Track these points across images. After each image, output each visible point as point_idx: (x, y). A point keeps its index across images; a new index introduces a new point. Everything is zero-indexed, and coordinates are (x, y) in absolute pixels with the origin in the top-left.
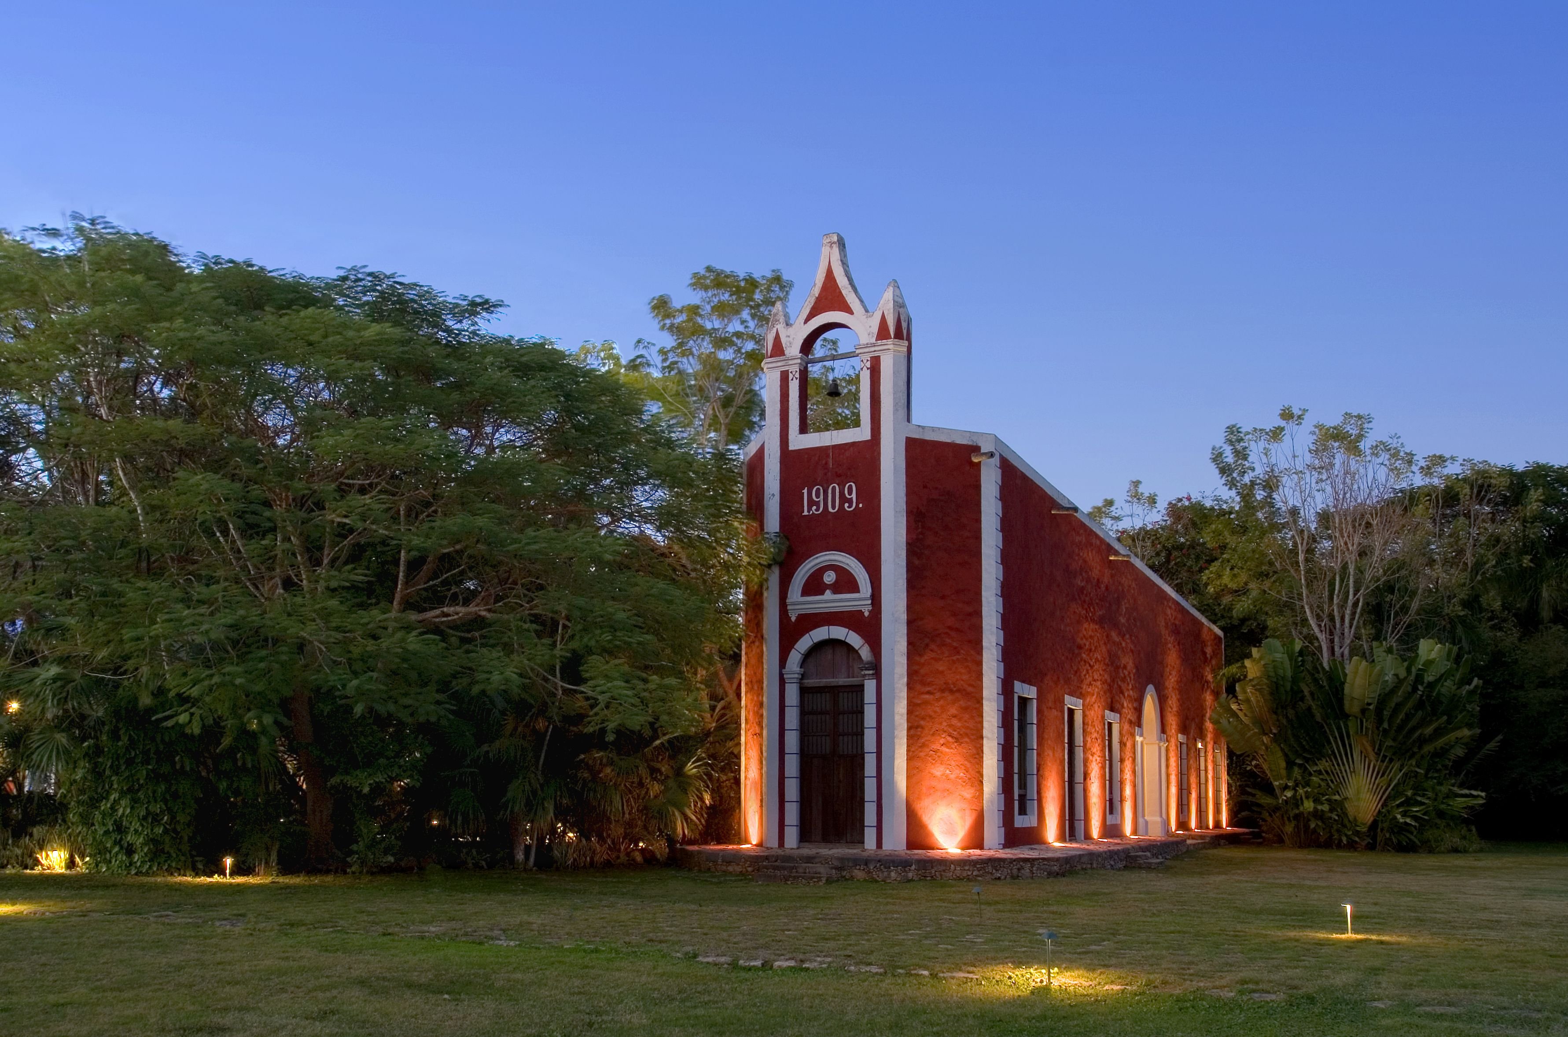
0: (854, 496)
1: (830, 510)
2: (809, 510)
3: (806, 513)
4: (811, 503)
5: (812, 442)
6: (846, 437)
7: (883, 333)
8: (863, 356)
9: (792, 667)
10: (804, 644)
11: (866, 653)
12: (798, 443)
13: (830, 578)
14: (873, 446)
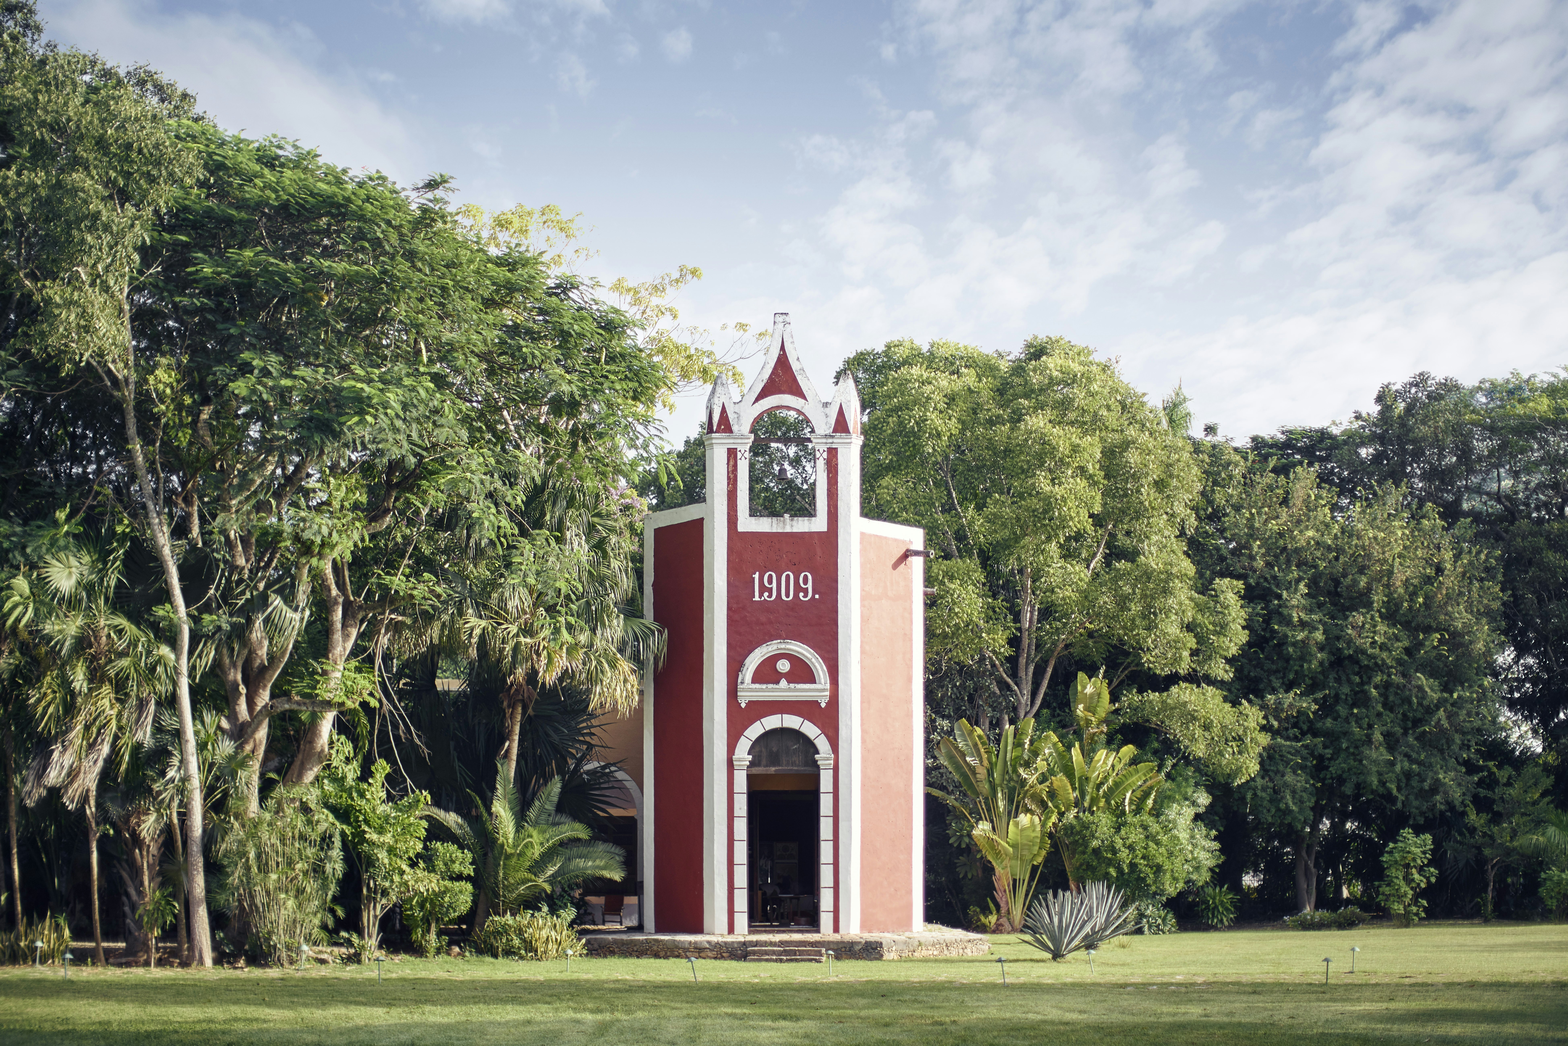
0: (810, 586)
1: (784, 598)
2: (761, 595)
3: (757, 598)
4: (763, 589)
5: (765, 525)
6: (801, 525)
7: (841, 426)
8: (820, 446)
9: (743, 753)
10: (755, 731)
11: (822, 744)
12: (747, 524)
13: (784, 666)
14: (830, 538)
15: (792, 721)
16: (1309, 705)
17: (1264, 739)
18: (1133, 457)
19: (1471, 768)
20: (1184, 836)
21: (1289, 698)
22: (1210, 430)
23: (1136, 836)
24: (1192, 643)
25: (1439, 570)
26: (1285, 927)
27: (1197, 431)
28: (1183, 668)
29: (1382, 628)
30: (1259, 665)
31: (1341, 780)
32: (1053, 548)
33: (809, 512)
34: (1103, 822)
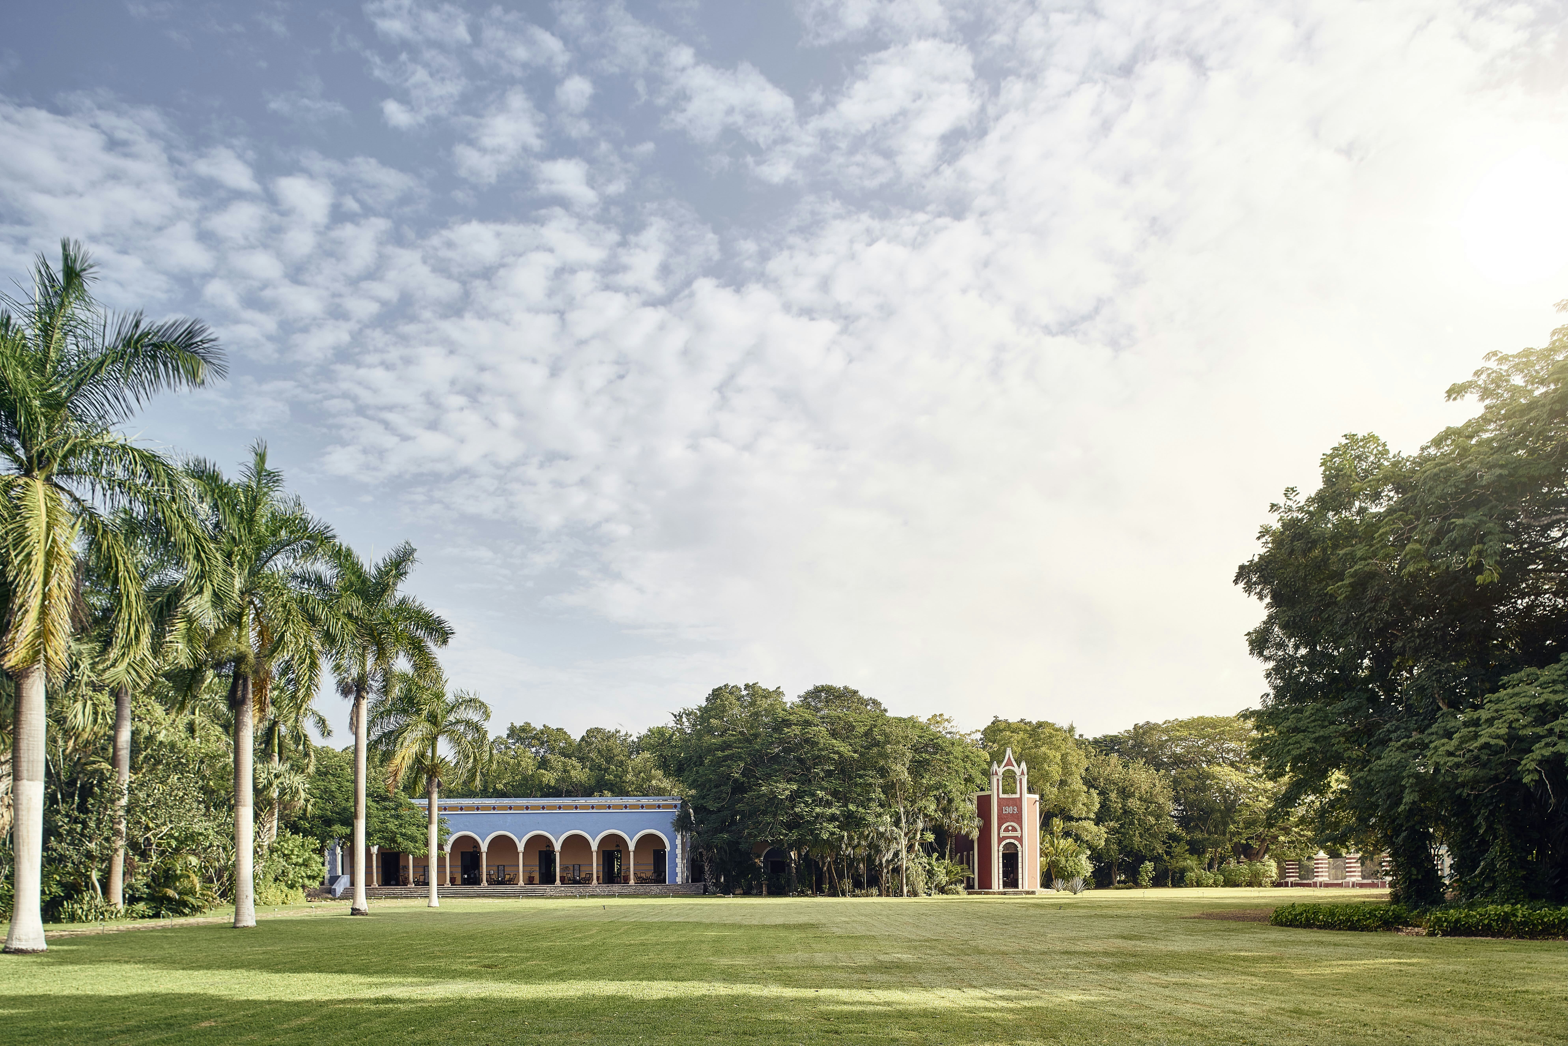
0: (1016, 810)
1: (1010, 813)
3: (1004, 813)
4: (1005, 811)
5: (1005, 796)
6: (1014, 796)
7: (1023, 773)
8: (1018, 778)
9: (1001, 848)
10: (1004, 843)
11: (1019, 846)
12: (1002, 796)
13: (1010, 828)
14: (1020, 799)
15: (1012, 841)
16: (1117, 825)
17: (1106, 836)
18: (1070, 758)
19: (1164, 843)
20: (1084, 863)
21: (1112, 824)
22: (1081, 736)
23: (1072, 864)
24: (1086, 809)
25: (1155, 786)
26: (1111, 889)
27: (1077, 737)
28: (1083, 816)
29: (1138, 803)
30: (1102, 813)
31: (1126, 846)
32: (1048, 784)
33: (1015, 793)
34: (1063, 860)
